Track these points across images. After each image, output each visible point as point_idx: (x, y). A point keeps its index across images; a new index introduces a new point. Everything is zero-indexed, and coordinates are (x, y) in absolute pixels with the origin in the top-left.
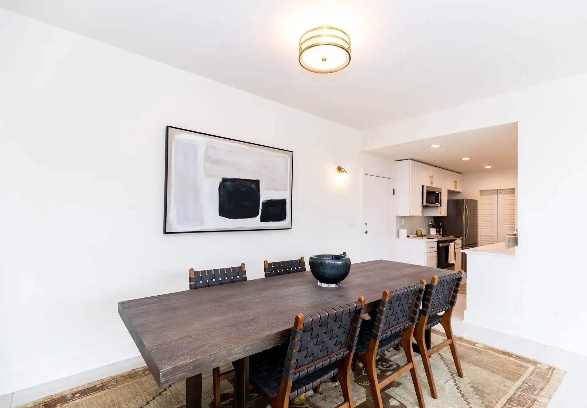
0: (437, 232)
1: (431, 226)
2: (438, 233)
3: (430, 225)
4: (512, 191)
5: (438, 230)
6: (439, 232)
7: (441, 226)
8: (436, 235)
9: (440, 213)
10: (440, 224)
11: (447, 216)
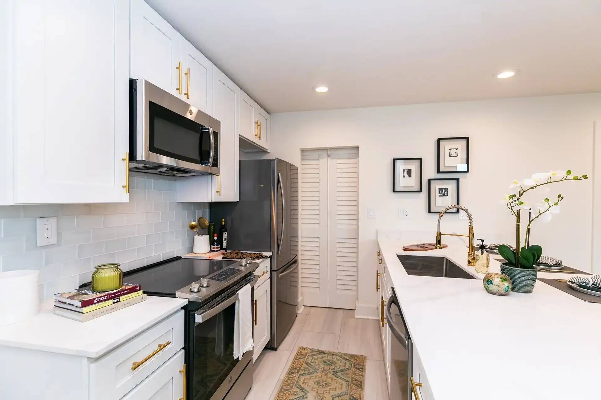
0: (212, 243)
1: (196, 229)
2: (216, 247)
3: (192, 227)
4: (354, 151)
5: (215, 238)
6: (220, 242)
7: (224, 225)
8: (211, 251)
9: (219, 192)
10: (221, 222)
11: (237, 199)
